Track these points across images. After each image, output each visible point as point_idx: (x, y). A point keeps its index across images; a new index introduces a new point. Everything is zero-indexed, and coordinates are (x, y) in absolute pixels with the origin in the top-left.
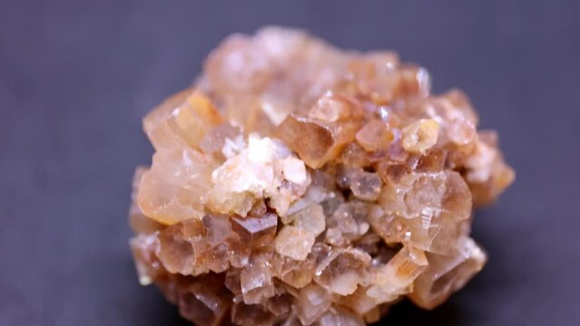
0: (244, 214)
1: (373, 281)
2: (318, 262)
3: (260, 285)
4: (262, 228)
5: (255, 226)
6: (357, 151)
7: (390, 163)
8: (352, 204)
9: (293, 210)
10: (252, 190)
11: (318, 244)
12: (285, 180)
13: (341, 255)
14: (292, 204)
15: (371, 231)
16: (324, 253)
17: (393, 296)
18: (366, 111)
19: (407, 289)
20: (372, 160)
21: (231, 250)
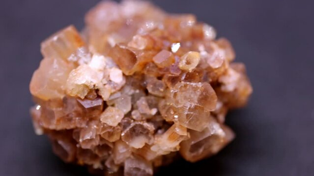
0: (83, 97)
1: (155, 142)
2: (125, 128)
3: (89, 138)
4: (92, 106)
5: (88, 104)
6: (153, 67)
7: (170, 75)
8: (149, 97)
9: (112, 97)
10: (86, 84)
11: (126, 118)
12: (110, 81)
13: (136, 125)
14: (112, 94)
15: (158, 113)
16: (129, 123)
17: (165, 151)
18: (163, 45)
19: (175, 148)
20: (161, 73)
21: (76, 117)
